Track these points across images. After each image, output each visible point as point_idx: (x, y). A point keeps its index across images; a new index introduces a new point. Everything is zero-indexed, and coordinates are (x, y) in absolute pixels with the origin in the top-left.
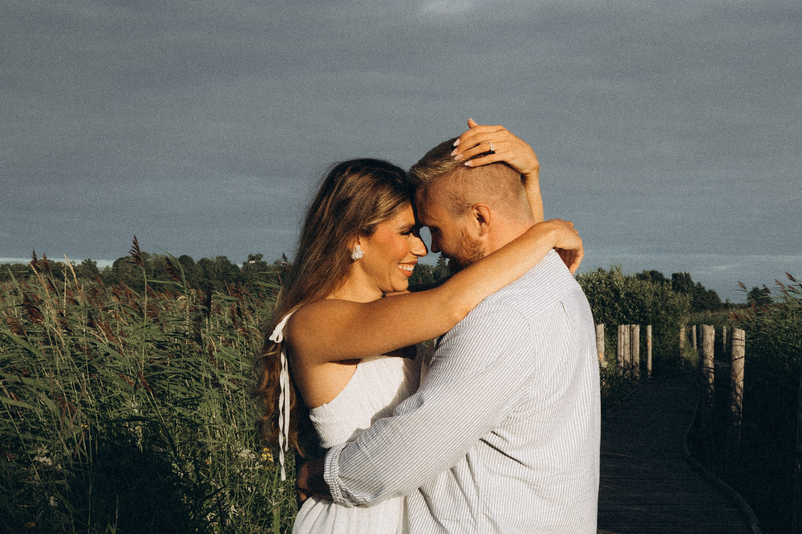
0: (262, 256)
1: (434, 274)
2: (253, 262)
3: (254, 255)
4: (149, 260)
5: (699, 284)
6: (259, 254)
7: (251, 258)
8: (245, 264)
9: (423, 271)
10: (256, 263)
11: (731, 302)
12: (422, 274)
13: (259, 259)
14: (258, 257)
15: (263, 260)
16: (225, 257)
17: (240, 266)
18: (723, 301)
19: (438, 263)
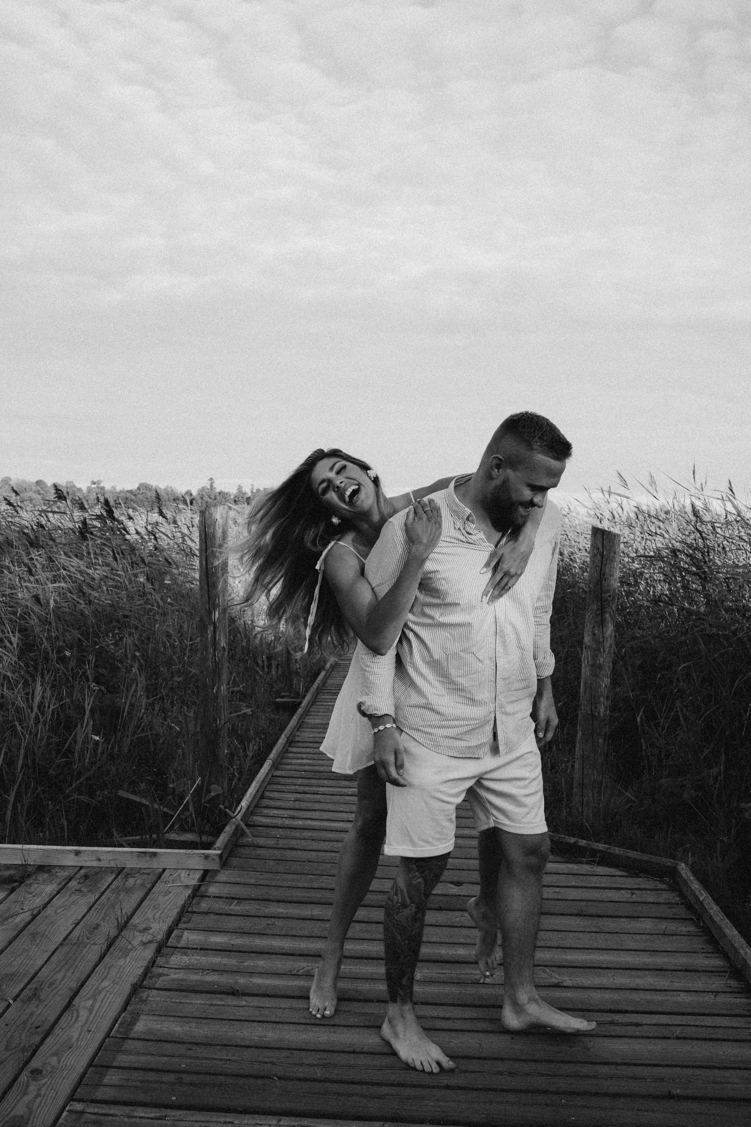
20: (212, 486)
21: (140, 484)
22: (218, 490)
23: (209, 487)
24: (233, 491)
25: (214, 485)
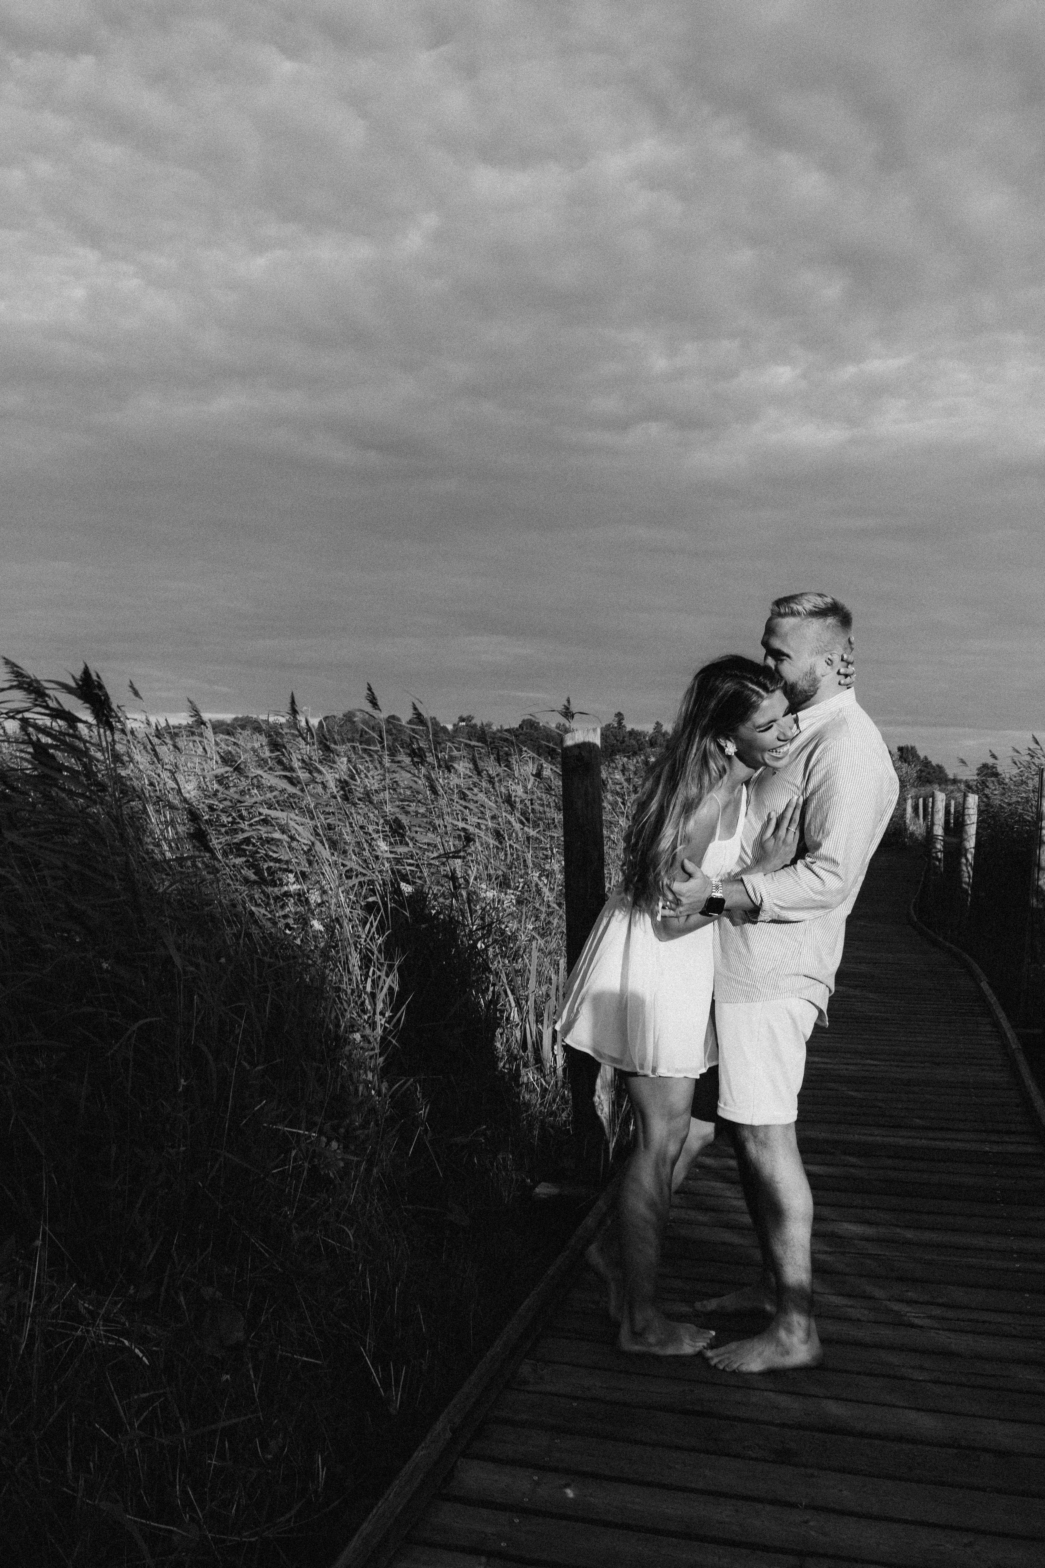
0: (473, 718)
1: (650, 740)
2: (464, 724)
3: (465, 716)
4: (356, 719)
5: (926, 758)
6: (470, 716)
7: (462, 719)
8: (454, 725)
9: (638, 738)
10: (467, 725)
11: (959, 778)
12: (639, 740)
13: (470, 721)
14: (468, 719)
15: (473, 722)
16: (435, 718)
17: (450, 727)
18: (951, 777)
19: (654, 729)
20: (620, 723)
21: (524, 721)
22: (629, 728)
23: (616, 725)
24: (648, 728)
25: (624, 722)
